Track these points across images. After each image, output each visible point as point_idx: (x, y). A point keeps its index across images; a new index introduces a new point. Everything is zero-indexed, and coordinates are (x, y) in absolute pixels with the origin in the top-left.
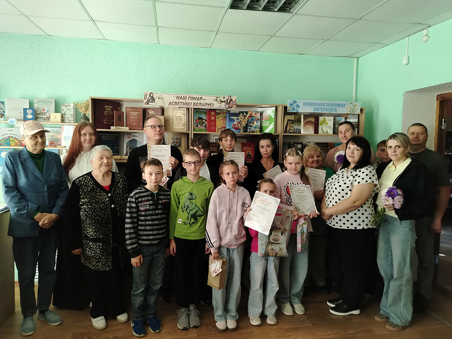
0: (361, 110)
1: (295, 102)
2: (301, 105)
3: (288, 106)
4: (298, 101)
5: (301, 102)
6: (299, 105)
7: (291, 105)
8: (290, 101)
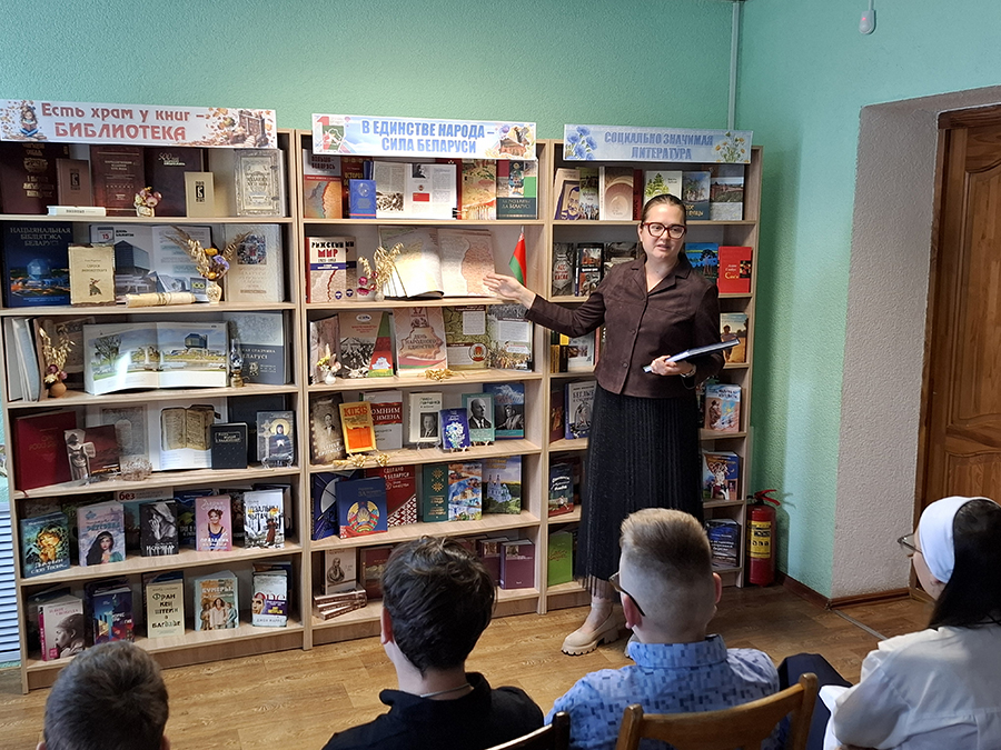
0: (754, 152)
1: (582, 132)
2: (599, 140)
3: (565, 143)
4: (591, 128)
5: (597, 132)
6: (595, 140)
7: (574, 139)
8: (570, 129)
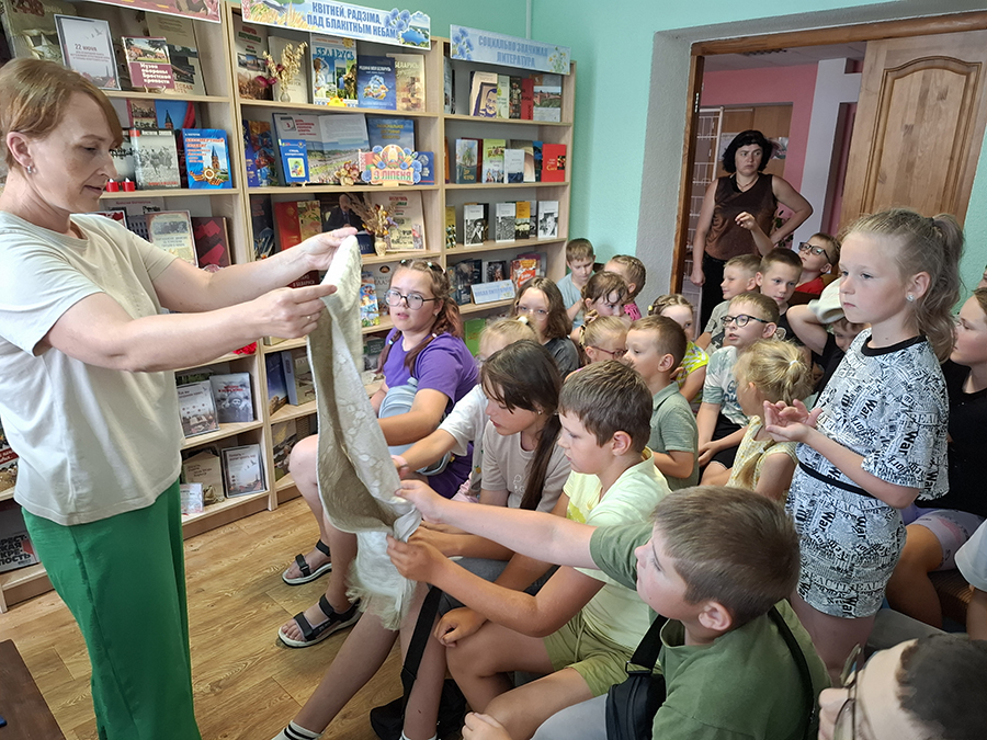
0: (571, 65)
1: (464, 33)
2: (476, 43)
3: (452, 42)
4: (469, 30)
5: (474, 34)
6: (472, 42)
7: (457, 39)
8: (454, 30)
